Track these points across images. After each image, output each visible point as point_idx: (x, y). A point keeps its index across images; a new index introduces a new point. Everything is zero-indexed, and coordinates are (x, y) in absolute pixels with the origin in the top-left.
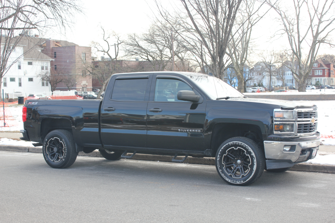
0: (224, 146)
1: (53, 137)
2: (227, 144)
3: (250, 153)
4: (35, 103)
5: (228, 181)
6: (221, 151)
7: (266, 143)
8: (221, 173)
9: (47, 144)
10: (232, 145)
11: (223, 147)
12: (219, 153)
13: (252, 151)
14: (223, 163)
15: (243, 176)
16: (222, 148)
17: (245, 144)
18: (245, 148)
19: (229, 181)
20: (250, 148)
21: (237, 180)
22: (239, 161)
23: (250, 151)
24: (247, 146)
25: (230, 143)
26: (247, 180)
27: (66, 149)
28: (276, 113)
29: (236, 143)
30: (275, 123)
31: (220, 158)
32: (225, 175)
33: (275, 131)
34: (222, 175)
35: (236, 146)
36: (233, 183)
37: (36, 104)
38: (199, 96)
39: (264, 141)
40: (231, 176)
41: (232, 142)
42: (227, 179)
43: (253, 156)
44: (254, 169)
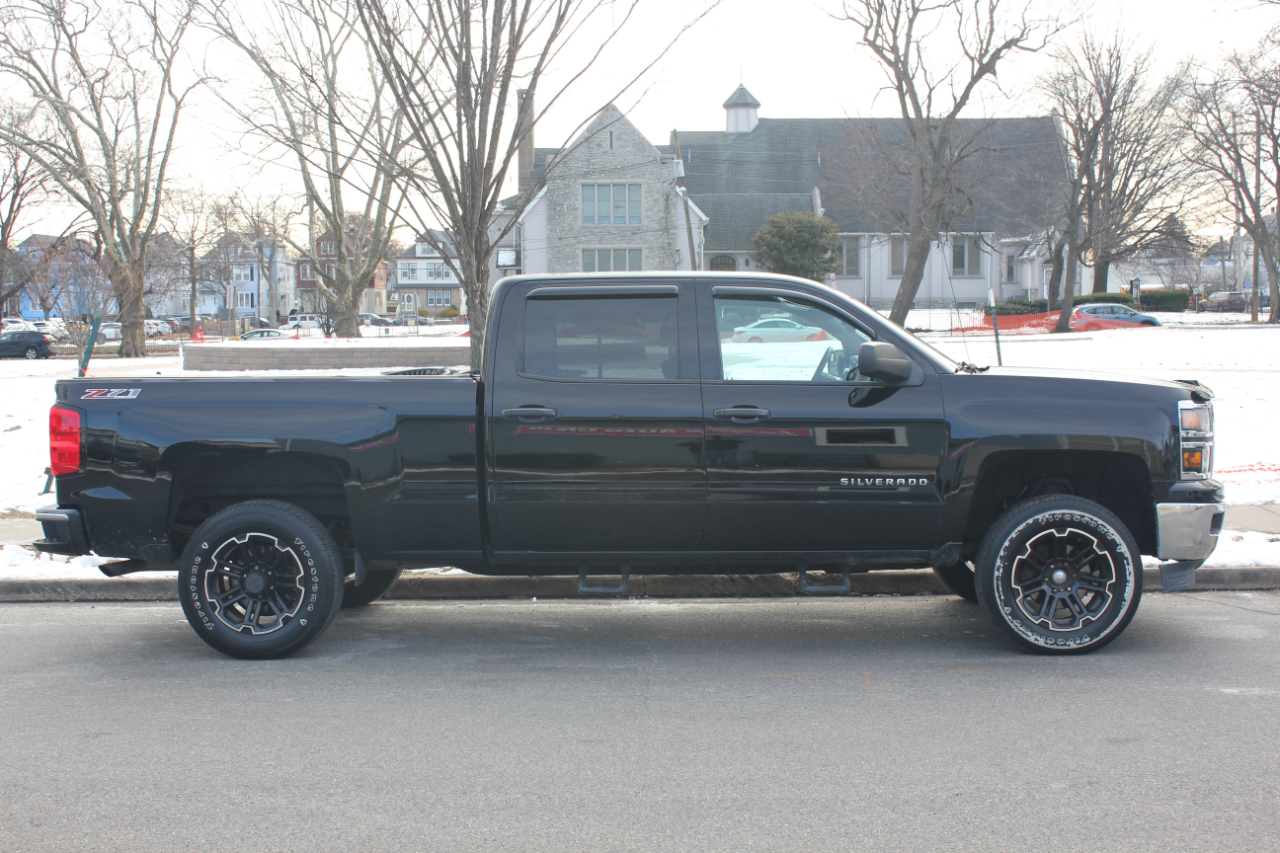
0: (1021, 527)
1: (240, 534)
2: (1030, 521)
3: (1110, 545)
4: (127, 393)
5: (1036, 642)
6: (1007, 543)
7: (1163, 509)
8: (1008, 619)
9: (207, 564)
10: (1049, 525)
11: (1016, 531)
12: (1002, 553)
13: (1118, 539)
14: (1014, 586)
15: (1087, 623)
16: (1013, 535)
17: (1095, 519)
18: (1094, 531)
19: (1041, 642)
20: (1112, 530)
21: (1067, 636)
22: (1060, 575)
23: (1113, 540)
24: (1100, 522)
25: (1040, 517)
26: (1102, 635)
27: (316, 579)
28: (1185, 414)
29: (1063, 514)
30: (1184, 445)
31: (1004, 567)
32: (1025, 622)
33: (1184, 470)
34: (1012, 625)
35: (1061, 524)
36: (1054, 647)
37: (130, 396)
38: (906, 360)
39: (1159, 506)
40: (1044, 625)
41: (1047, 514)
42: (1032, 638)
43: (1122, 554)
44: (1126, 595)
